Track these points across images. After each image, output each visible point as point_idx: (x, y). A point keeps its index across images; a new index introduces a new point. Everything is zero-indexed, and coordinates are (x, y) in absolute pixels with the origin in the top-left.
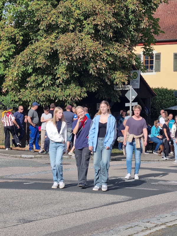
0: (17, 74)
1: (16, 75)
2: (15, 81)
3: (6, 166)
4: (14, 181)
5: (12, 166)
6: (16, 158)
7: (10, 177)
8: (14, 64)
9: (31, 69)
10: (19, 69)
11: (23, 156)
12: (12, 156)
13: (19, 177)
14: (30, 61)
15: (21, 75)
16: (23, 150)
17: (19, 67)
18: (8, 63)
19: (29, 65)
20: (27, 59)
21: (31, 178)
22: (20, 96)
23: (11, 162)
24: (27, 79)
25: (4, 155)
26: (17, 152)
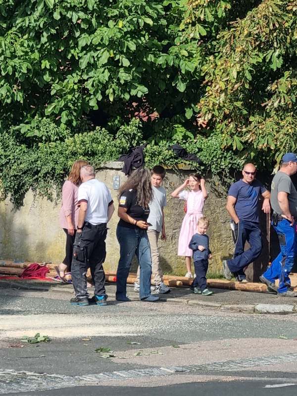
0: (238, 73)
1: (235, 77)
2: (235, 94)
3: (214, 337)
4: (237, 378)
5: (231, 338)
6: (242, 314)
7: (225, 368)
8: (231, 46)
9: (278, 57)
10: (244, 60)
11: (260, 307)
12: (230, 306)
13: (250, 369)
14: (275, 34)
15: (249, 77)
16: (258, 291)
17: (244, 53)
18: (214, 43)
19: (272, 45)
20: (267, 30)
21: (284, 371)
22: (248, 136)
23: (226, 324)
24: (269, 88)
25: (207, 306)
26: (244, 297)
